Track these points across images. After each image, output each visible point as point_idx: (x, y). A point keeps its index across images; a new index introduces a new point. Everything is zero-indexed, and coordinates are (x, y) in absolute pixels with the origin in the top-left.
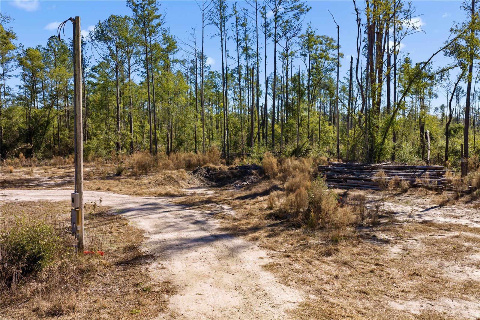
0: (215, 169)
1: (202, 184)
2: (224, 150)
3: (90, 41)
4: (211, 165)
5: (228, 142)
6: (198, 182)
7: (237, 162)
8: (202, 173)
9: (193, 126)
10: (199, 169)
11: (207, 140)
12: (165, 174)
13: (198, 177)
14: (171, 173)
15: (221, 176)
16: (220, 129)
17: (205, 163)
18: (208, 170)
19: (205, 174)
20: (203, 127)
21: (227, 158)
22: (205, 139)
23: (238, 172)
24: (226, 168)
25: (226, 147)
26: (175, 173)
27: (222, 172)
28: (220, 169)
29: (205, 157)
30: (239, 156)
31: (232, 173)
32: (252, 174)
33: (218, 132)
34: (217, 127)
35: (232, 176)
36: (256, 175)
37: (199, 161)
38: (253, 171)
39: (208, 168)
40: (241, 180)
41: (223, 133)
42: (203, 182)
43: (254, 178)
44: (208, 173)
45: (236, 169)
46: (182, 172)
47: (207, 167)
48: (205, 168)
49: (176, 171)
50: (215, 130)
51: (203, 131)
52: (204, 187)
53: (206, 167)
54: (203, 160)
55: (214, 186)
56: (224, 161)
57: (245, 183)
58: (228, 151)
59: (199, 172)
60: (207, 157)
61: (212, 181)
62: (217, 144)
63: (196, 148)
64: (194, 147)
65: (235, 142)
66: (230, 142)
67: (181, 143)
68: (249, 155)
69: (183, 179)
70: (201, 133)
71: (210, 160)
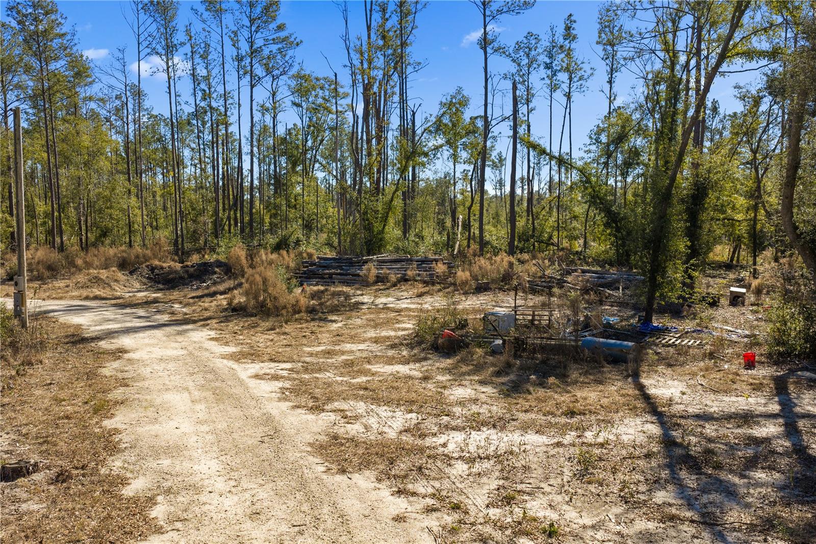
0: (162, 268)
1: (144, 287)
2: (176, 243)
4: (156, 263)
5: (182, 232)
6: (137, 285)
7: (195, 258)
8: (144, 274)
9: (125, 207)
10: (139, 268)
11: (149, 229)
12: (88, 274)
13: (137, 279)
14: (98, 273)
15: (171, 276)
16: (169, 211)
17: (146, 261)
18: (152, 269)
19: (147, 274)
20: (140, 208)
21: (180, 253)
22: (144, 228)
23: (195, 271)
24: (178, 266)
25: (180, 240)
26: (104, 274)
27: (172, 271)
28: (169, 267)
29: (147, 252)
30: (199, 251)
31: (187, 272)
32: (215, 273)
33: (167, 216)
34: (165, 209)
35: (186, 276)
36: (220, 274)
37: (137, 257)
38: (217, 269)
39: (152, 267)
40: (200, 280)
41: (174, 216)
42: (145, 284)
43: (218, 278)
44: (152, 273)
45: (193, 266)
46: (114, 271)
47: (151, 265)
48: (147, 266)
49: (104, 271)
50: (161, 213)
51: (143, 216)
52: (146, 290)
54: (144, 256)
55: (161, 290)
56: (176, 258)
57: (204, 284)
58: (183, 244)
59: (139, 273)
60: (148, 252)
61: (159, 283)
62: (164, 235)
63: (130, 241)
64: (128, 240)
65: (194, 232)
66: (185, 232)
67: (104, 233)
68: (213, 250)
69: (116, 281)
70: (139, 217)
71: (155, 256)
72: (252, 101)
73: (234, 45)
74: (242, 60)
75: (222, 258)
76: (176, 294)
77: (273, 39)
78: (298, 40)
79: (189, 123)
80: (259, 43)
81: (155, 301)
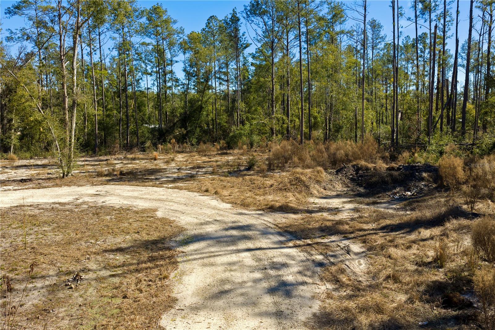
0: (367, 169)
1: (346, 189)
4: (363, 163)
6: (339, 187)
8: (349, 174)
10: (345, 167)
13: (341, 179)
15: (374, 179)
17: (354, 160)
18: (357, 169)
19: (351, 175)
23: (399, 175)
24: (384, 167)
25: (396, 136)
27: (376, 173)
28: (375, 168)
30: (409, 148)
31: (391, 175)
32: (423, 179)
35: (390, 181)
36: (428, 181)
38: (425, 175)
39: (357, 167)
40: (404, 187)
42: (348, 187)
43: (425, 186)
44: (357, 174)
45: (399, 169)
46: (318, 172)
47: (357, 165)
48: (353, 166)
49: (310, 170)
52: (346, 194)
53: (355, 165)
54: (353, 154)
57: (409, 193)
59: (344, 172)
61: (360, 185)
63: (356, 135)
71: (363, 156)
75: (432, 157)
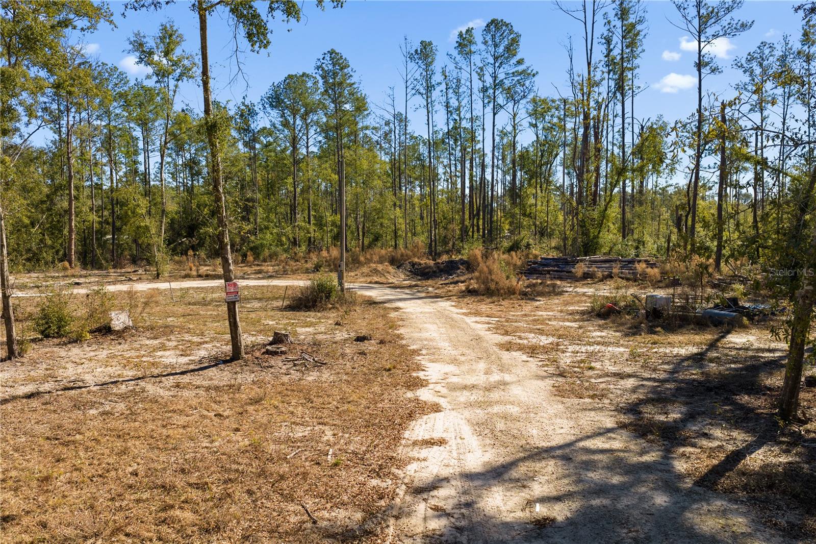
0: (420, 264)
1: (407, 278)
2: (430, 246)
3: (262, 108)
4: (416, 260)
5: (435, 237)
6: (403, 276)
7: (445, 258)
8: (407, 268)
9: (392, 217)
10: (404, 264)
11: (410, 235)
12: (370, 267)
13: (402, 272)
14: (377, 266)
15: (427, 270)
16: (426, 220)
17: (409, 259)
18: (413, 265)
21: (433, 253)
22: (406, 234)
23: (444, 266)
24: (432, 263)
25: (433, 243)
26: (380, 267)
27: (427, 266)
28: (425, 263)
30: (447, 252)
31: (438, 267)
32: (459, 268)
33: (423, 224)
34: (422, 218)
35: (437, 271)
36: (462, 269)
37: (402, 255)
40: (447, 273)
41: (429, 224)
42: (408, 276)
43: (461, 272)
44: (413, 267)
45: (442, 263)
46: (386, 266)
47: (412, 262)
48: (410, 263)
50: (418, 221)
51: (405, 224)
52: (409, 280)
54: (407, 255)
56: (431, 257)
57: (451, 277)
58: (435, 247)
59: (404, 267)
60: (409, 253)
61: (418, 275)
62: (421, 240)
63: (396, 244)
64: (393, 243)
65: (445, 237)
66: (437, 237)
67: (377, 238)
68: (459, 252)
69: (388, 272)
70: (402, 224)
71: (414, 255)
72: (494, 126)
73: (480, 79)
74: (486, 91)
75: (465, 258)
76: (430, 282)
77: (513, 73)
78: (534, 72)
79: (443, 142)
80: (501, 76)
81: (416, 286)
